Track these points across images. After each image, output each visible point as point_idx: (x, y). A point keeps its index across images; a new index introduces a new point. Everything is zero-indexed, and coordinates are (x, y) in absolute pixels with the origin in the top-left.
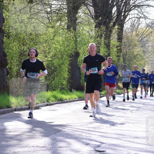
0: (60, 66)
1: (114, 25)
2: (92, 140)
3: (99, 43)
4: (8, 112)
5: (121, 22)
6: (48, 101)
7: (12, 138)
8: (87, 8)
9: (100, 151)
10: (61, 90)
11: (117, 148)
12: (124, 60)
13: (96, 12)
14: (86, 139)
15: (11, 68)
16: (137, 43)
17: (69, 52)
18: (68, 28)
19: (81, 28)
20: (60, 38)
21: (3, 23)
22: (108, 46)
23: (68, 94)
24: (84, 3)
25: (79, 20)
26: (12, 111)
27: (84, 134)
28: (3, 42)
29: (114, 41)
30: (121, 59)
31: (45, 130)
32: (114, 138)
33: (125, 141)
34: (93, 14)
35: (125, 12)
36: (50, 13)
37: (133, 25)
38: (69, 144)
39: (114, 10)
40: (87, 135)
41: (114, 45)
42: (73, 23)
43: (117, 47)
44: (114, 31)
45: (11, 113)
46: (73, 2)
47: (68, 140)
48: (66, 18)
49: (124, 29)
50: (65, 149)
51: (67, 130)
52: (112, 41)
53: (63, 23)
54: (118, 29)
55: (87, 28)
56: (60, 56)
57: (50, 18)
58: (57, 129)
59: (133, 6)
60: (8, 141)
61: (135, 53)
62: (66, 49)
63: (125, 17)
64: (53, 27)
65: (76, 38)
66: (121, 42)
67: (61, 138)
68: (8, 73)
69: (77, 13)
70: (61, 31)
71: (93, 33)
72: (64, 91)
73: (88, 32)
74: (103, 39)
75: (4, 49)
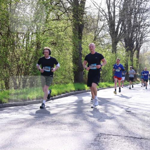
0: (108, 70)
1: (135, 50)
2: (124, 106)
3: (127, 59)
4: (84, 92)
5: (138, 49)
6: (103, 87)
7: (86, 104)
8: (122, 42)
9: (128, 111)
10: (109, 82)
11: (136, 110)
12: (140, 67)
13: (126, 44)
14: (121, 105)
15: (85, 72)
16: (146, 59)
17: (113, 63)
18: (113, 52)
19: (119, 52)
20: (109, 57)
21: (82, 50)
22: (132, 60)
23: (112, 83)
24: (120, 40)
25: (118, 48)
26: (86, 92)
27: (120, 103)
28: (81, 59)
29: (135, 58)
30: (139, 67)
31: (101, 101)
32: (135, 105)
33: (141, 106)
34: (125, 45)
35: (140, 44)
36: (104, 45)
37: (144, 50)
38: (113, 107)
39: (135, 43)
40: (121, 103)
41: (135, 60)
42: (115, 49)
43: (136, 61)
44: (135, 53)
45: (86, 93)
46: (115, 39)
47: (113, 106)
48: (112, 47)
49: (140, 52)
50: (111, 110)
51: (112, 101)
52: (134, 58)
53: (110, 50)
54: (137, 52)
55: (121, 52)
56: (108, 65)
57: (104, 48)
58: (107, 101)
59: (144, 41)
60: (84, 106)
61: (146, 64)
62: (112, 62)
63: (140, 46)
64: (105, 52)
65: (116, 57)
66: (138, 58)
67: (109, 105)
68: (84, 74)
69: (117, 45)
70: (109, 53)
71: (124, 54)
72: (111, 82)
73: (122, 54)
74: (129, 57)
75: (82, 62)
